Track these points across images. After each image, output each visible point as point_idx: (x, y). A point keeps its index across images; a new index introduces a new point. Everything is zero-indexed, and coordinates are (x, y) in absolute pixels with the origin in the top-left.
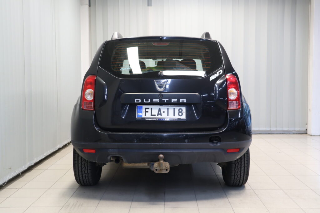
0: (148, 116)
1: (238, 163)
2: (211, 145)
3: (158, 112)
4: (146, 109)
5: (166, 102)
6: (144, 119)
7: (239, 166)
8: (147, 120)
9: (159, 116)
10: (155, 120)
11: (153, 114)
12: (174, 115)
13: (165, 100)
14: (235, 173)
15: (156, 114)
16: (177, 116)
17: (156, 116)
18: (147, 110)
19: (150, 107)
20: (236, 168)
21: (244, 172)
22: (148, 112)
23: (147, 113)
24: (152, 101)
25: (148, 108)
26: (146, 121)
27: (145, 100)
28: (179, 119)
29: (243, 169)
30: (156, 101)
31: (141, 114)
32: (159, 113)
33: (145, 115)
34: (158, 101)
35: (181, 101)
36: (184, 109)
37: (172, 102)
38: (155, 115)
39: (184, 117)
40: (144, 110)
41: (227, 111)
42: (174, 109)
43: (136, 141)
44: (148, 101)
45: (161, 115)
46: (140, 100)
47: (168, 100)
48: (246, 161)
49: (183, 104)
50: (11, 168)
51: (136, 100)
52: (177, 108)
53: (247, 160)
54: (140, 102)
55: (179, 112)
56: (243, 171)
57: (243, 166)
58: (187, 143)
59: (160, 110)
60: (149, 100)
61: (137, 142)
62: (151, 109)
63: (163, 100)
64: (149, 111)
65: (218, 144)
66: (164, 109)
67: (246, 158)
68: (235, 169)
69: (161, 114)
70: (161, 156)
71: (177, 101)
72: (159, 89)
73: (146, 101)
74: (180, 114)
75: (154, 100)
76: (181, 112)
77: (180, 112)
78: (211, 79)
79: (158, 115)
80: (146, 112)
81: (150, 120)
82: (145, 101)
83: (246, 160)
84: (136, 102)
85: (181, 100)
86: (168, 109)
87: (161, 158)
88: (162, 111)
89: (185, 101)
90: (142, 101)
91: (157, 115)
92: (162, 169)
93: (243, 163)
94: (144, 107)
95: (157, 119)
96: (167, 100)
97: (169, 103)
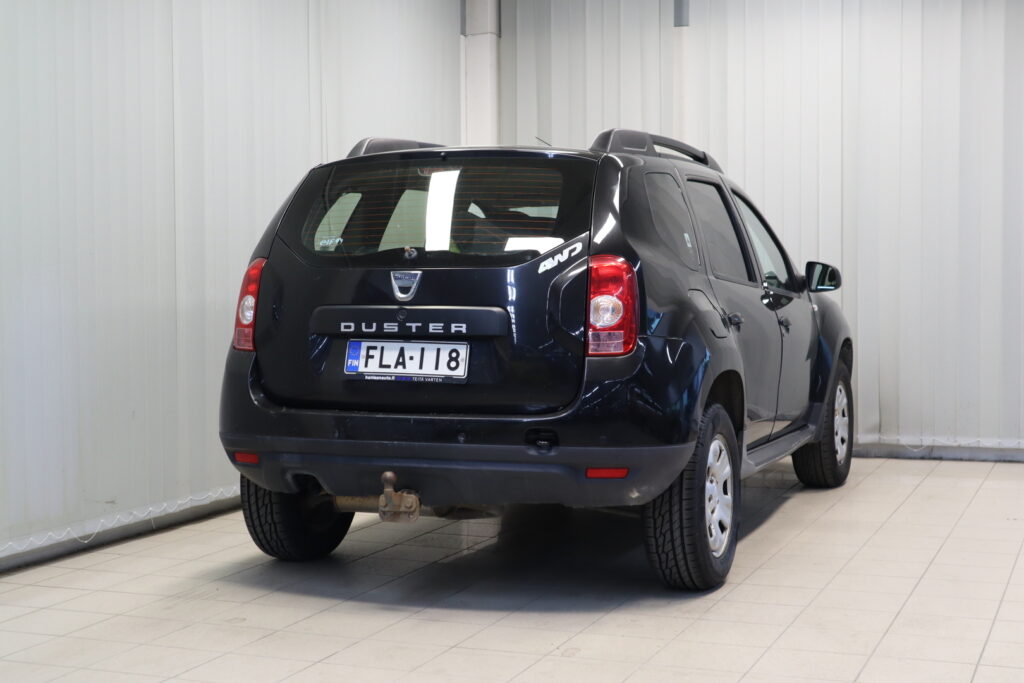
0: (374, 366)
1: (663, 517)
2: (533, 452)
3: (398, 359)
4: (369, 348)
5: (414, 330)
6: (362, 375)
7: (667, 526)
8: (369, 378)
9: (400, 369)
10: (389, 378)
11: (384, 363)
12: (437, 368)
13: (414, 326)
14: (657, 546)
15: (393, 363)
16: (444, 371)
17: (392, 370)
18: (371, 352)
19: (379, 345)
20: (658, 531)
21: (683, 544)
22: (372, 357)
23: (370, 360)
24: (380, 327)
25: (375, 348)
26: (368, 380)
27: (363, 325)
28: (448, 378)
29: (677, 534)
30: (391, 327)
31: (355, 363)
32: (401, 362)
33: (366, 366)
34: (396, 329)
35: (454, 328)
36: (463, 351)
37: (431, 331)
38: (389, 367)
39: (461, 372)
40: (363, 353)
41: (584, 360)
42: (438, 350)
43: (337, 435)
44: (371, 328)
45: (404, 367)
46: (352, 325)
47: (420, 324)
48: (684, 512)
49: (458, 338)
50: (113, 502)
51: (343, 325)
52: (445, 349)
53: (687, 510)
54: (352, 329)
55: (451, 359)
56: (678, 542)
57: (676, 525)
58: (461, 445)
59: (402, 353)
60: (374, 325)
61: (339, 437)
62: (382, 348)
63: (408, 324)
64: (376, 353)
65: (553, 453)
66: (412, 349)
67: (684, 503)
68: (655, 533)
69: (404, 364)
70: (389, 474)
71: (444, 328)
72: (399, 295)
73: (366, 328)
74: (453, 364)
75: (386, 325)
76: (456, 360)
77: (454, 358)
78: (541, 269)
79: (396, 367)
80: (369, 357)
81: (375, 378)
82: (364, 329)
83: (684, 507)
84: (343, 329)
85: (453, 325)
86: (423, 350)
87: (387, 481)
88: (407, 355)
89: (464, 329)
90: (358, 327)
91: (393, 365)
92: (400, 513)
93: (676, 517)
94: (365, 345)
95: (393, 378)
96: (417, 327)
97: (424, 336)
